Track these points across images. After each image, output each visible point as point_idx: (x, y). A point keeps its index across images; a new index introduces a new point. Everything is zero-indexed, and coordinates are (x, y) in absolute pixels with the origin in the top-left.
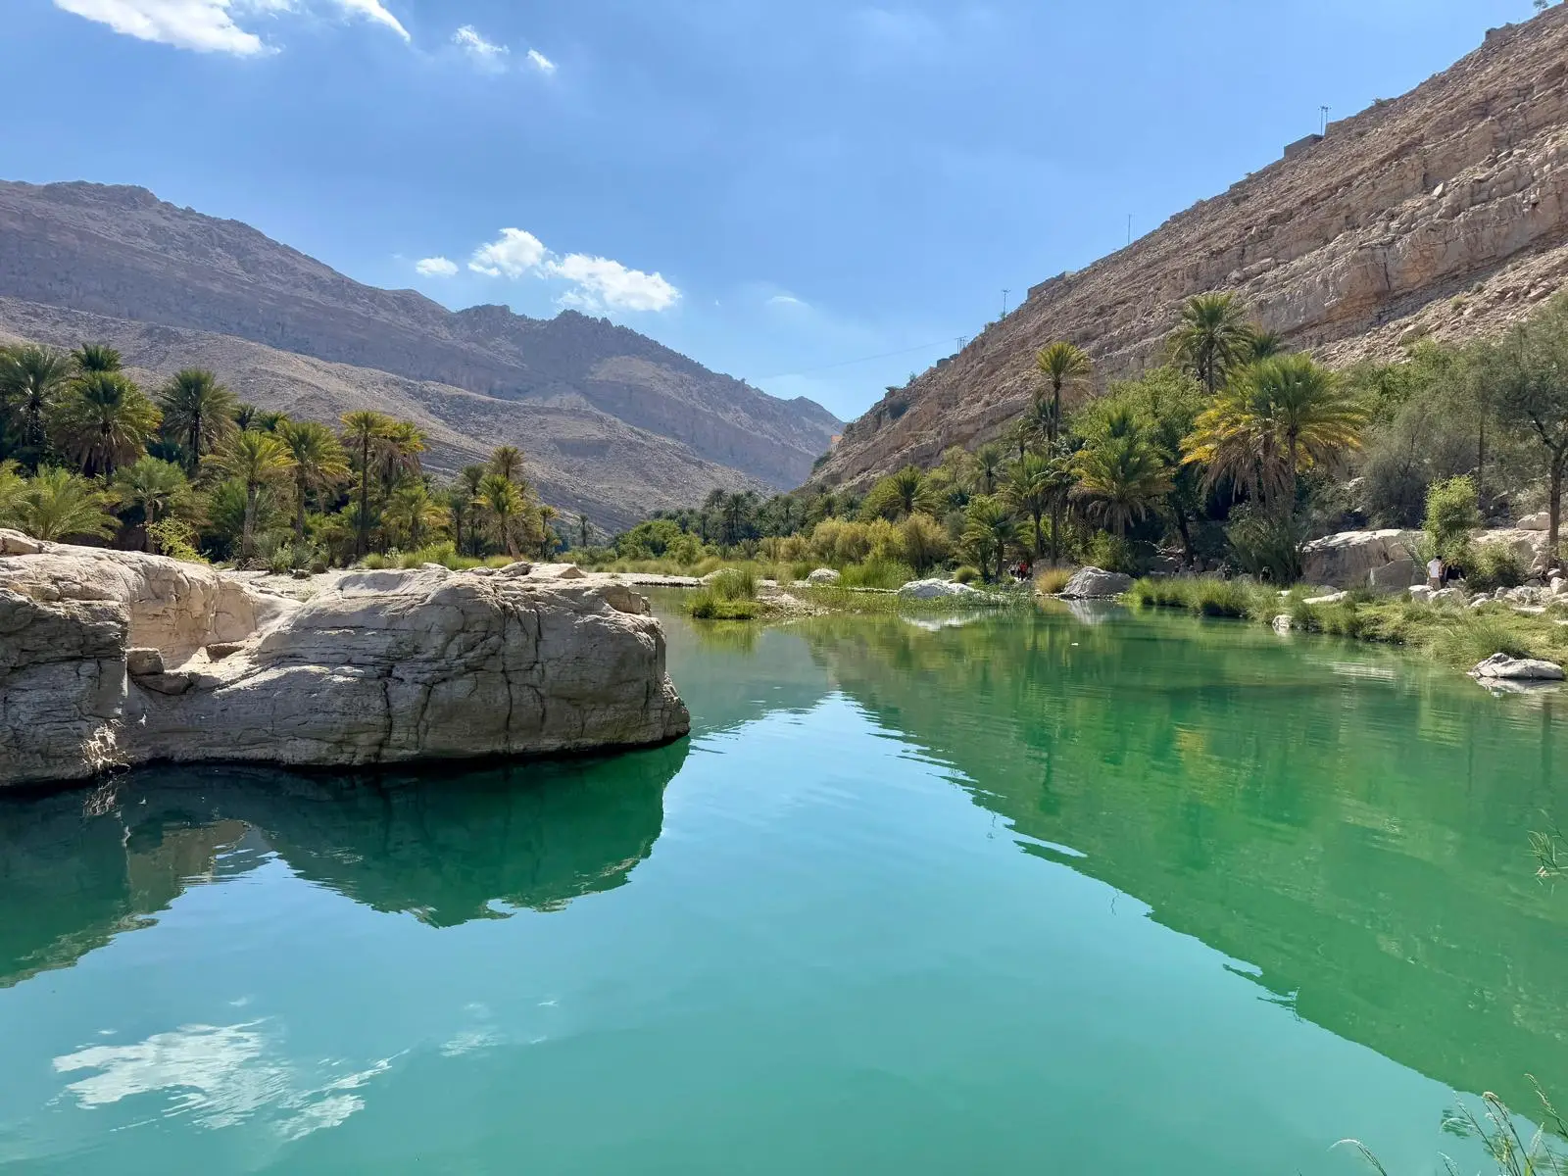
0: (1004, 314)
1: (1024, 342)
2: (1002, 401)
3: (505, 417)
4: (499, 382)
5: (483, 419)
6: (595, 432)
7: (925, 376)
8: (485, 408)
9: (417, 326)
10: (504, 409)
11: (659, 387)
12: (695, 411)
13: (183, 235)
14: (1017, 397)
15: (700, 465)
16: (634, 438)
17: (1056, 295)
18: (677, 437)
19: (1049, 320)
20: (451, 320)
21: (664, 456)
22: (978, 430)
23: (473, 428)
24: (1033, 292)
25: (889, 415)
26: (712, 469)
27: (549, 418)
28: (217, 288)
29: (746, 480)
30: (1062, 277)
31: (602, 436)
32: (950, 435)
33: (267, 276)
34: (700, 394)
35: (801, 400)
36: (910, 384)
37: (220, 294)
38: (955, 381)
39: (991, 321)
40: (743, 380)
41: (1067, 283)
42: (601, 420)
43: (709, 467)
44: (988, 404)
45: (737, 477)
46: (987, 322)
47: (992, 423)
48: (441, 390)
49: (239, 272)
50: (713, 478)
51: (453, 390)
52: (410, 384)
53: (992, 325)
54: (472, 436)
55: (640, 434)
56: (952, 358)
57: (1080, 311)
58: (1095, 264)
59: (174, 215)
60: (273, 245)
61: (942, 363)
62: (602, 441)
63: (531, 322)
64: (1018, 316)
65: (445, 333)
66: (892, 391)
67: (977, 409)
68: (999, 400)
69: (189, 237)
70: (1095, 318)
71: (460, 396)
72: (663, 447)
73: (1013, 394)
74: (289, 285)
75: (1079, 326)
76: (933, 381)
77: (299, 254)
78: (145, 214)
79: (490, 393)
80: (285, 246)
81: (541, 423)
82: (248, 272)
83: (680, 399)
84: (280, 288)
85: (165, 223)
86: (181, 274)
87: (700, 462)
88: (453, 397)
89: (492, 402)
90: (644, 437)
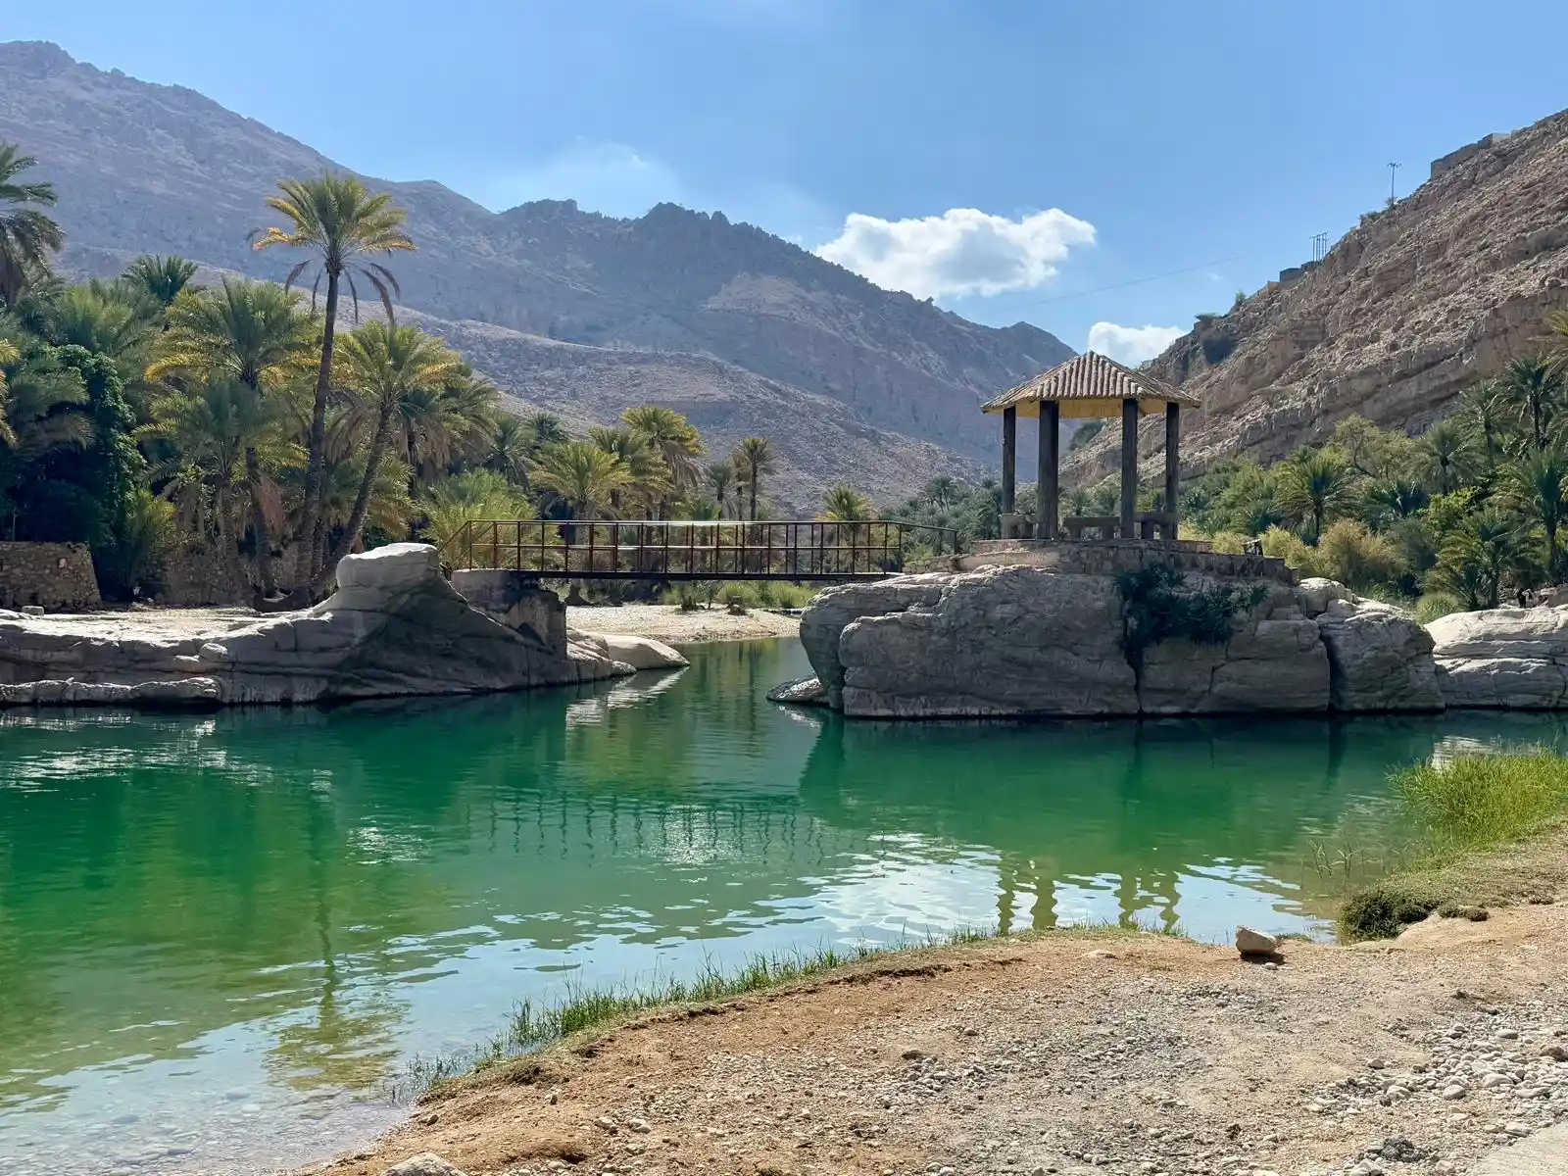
0: (1392, 200)
1: (1439, 249)
2: (1416, 342)
3: (581, 370)
4: (562, 318)
5: (548, 374)
6: (713, 390)
7: (1260, 295)
8: (551, 358)
9: (446, 237)
10: (580, 359)
11: (803, 318)
12: (858, 351)
13: (109, 112)
14: (1440, 337)
15: (874, 438)
16: (770, 397)
17: (1480, 175)
18: (830, 392)
19: (1478, 215)
20: (491, 226)
21: (818, 424)
22: (1379, 386)
23: (534, 387)
24: (1441, 166)
25: (1202, 357)
26: (893, 442)
27: (645, 369)
28: (158, 187)
29: (944, 456)
30: (1487, 142)
31: (722, 395)
32: (1332, 393)
33: (229, 168)
34: (865, 325)
35: (1022, 328)
36: (1236, 308)
37: (161, 196)
38: (1320, 307)
39: (1372, 210)
40: (930, 300)
41: (1499, 154)
42: (721, 371)
43: (888, 440)
44: (1394, 347)
45: (930, 453)
46: (1364, 213)
47: (1404, 376)
48: (486, 334)
49: (189, 162)
50: (892, 455)
51: (505, 333)
52: (441, 326)
53: (1373, 216)
54: (534, 400)
55: (778, 391)
56: (1305, 267)
57: (1529, 202)
58: (1543, 124)
59: (97, 84)
60: (233, 120)
61: (1289, 275)
62: (722, 403)
63: (611, 223)
64: (1419, 203)
65: (484, 245)
66: (1205, 321)
67: (1373, 354)
68: (1411, 339)
69: (118, 113)
70: (1559, 214)
71: (515, 341)
72: (816, 410)
73: (1437, 330)
74: (258, 180)
75: (1533, 228)
76: (1276, 304)
77: (269, 131)
78: (57, 83)
79: (552, 334)
80: (251, 121)
81: (632, 378)
82: (202, 162)
83: (837, 334)
84: (246, 185)
85: (83, 95)
86: (107, 170)
87: (874, 432)
88: (505, 342)
89: (560, 349)
90: (785, 396)
